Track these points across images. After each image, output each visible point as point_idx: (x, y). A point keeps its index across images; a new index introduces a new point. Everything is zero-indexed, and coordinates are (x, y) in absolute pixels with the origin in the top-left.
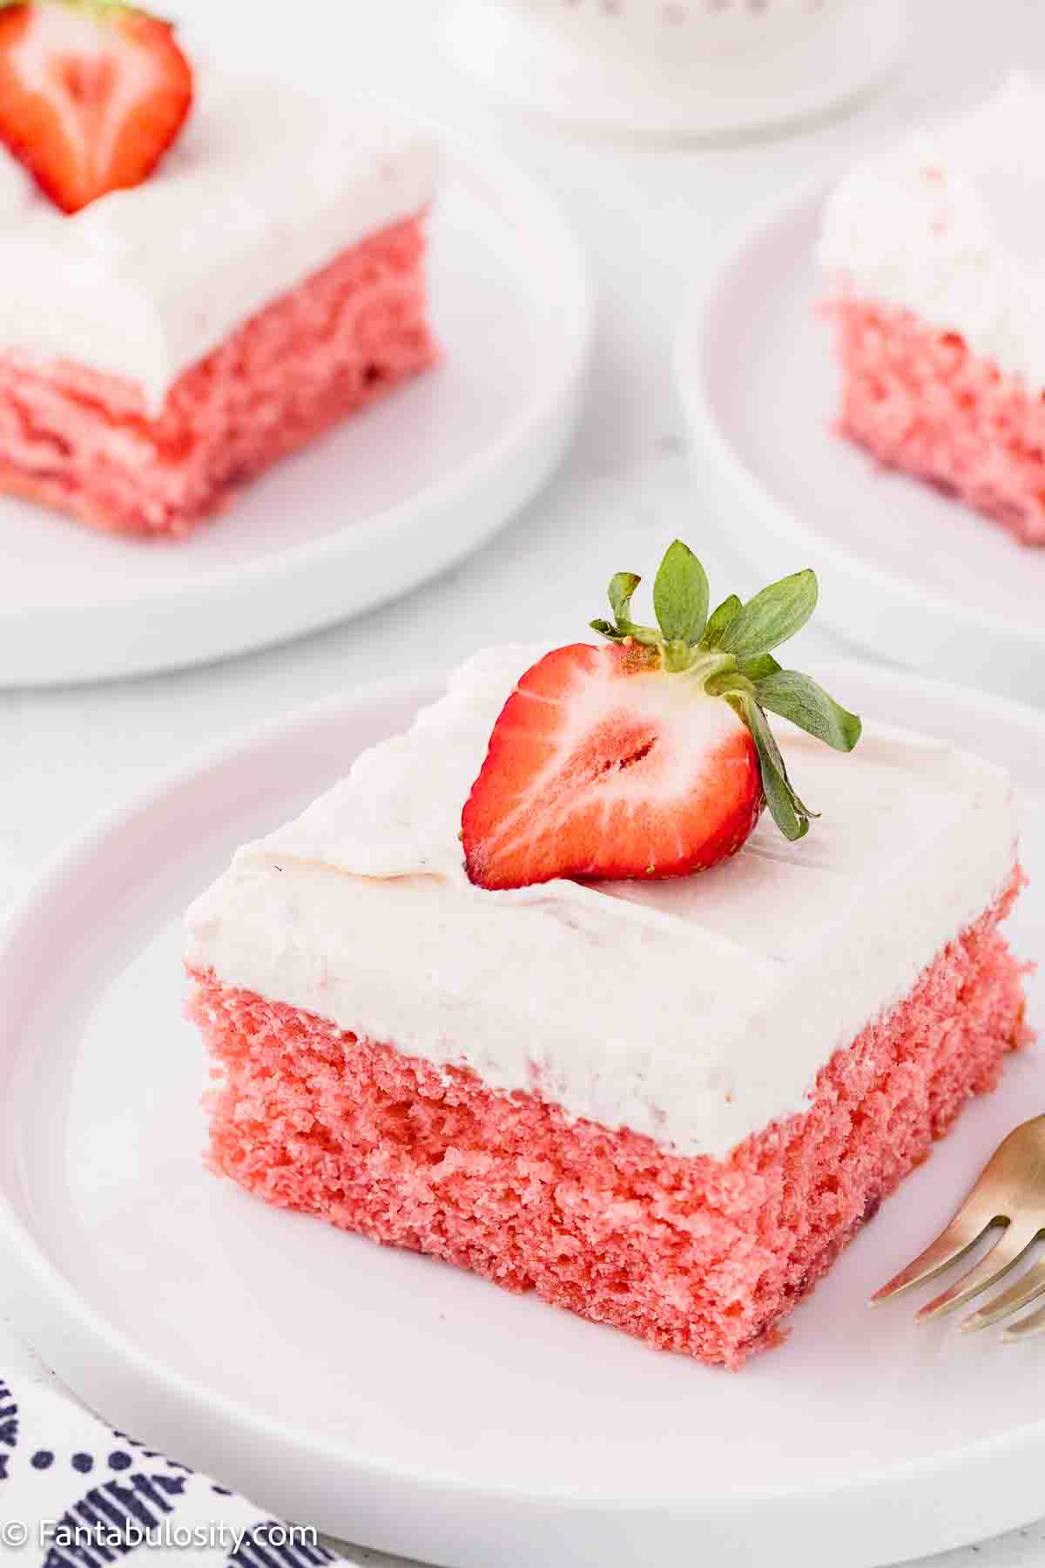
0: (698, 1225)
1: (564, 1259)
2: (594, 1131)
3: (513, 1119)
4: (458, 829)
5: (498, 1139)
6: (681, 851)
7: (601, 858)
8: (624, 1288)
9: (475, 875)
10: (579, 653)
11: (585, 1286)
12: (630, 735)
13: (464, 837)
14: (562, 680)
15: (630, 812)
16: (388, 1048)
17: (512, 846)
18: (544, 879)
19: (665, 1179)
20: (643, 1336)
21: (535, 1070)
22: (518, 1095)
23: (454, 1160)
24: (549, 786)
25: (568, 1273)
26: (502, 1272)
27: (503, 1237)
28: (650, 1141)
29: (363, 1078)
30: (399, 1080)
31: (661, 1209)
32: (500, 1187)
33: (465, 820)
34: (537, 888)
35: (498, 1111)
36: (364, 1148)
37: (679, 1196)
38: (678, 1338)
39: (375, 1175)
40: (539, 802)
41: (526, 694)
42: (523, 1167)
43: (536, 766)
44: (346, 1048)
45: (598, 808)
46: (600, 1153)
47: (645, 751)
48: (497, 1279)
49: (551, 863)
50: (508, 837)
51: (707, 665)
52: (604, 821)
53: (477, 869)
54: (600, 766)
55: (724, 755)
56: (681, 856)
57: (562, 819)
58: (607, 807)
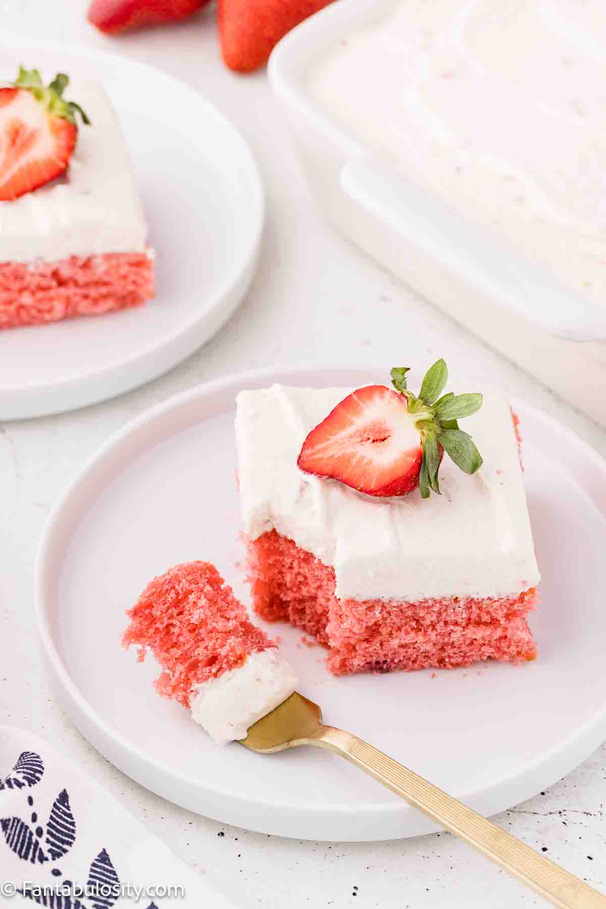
4: (304, 440)
6: (373, 486)
9: (300, 462)
10: (382, 389)
12: (381, 431)
13: (304, 444)
14: (370, 398)
15: (365, 461)
17: (317, 456)
24: (342, 439)
33: (308, 438)
40: (336, 443)
41: (355, 397)
43: (343, 427)
45: (354, 455)
47: (383, 440)
50: (319, 451)
51: (421, 415)
52: (354, 461)
53: (301, 459)
54: (365, 438)
55: (408, 454)
57: (340, 454)
58: (358, 456)
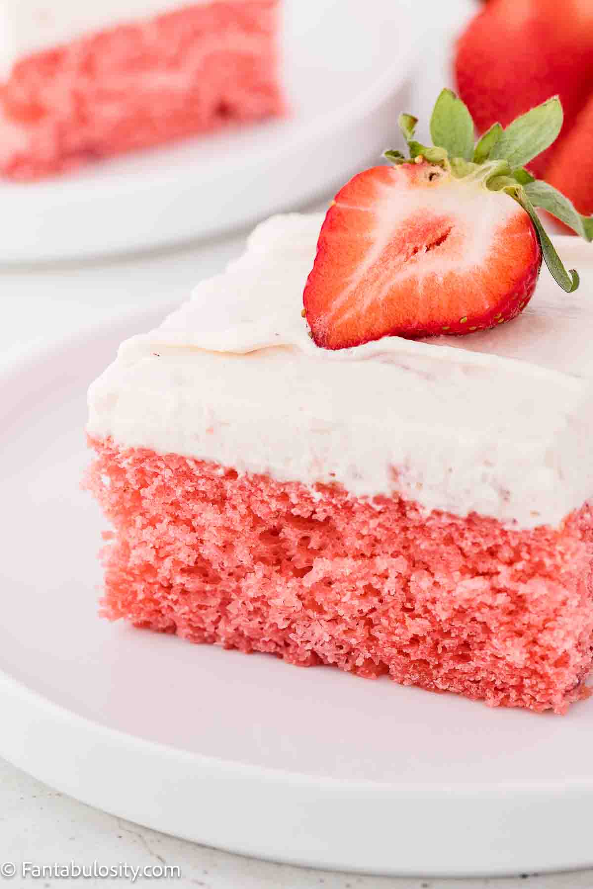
0: (535, 589)
1: (415, 640)
2: (445, 520)
3: (373, 523)
4: (302, 307)
5: (358, 544)
6: (486, 304)
7: (421, 317)
8: (465, 658)
9: (319, 340)
11: (434, 661)
12: (429, 228)
13: (307, 314)
14: (370, 194)
15: (440, 279)
16: (264, 478)
17: (347, 316)
18: (376, 337)
19: (506, 553)
20: (482, 698)
21: (395, 473)
22: (379, 499)
23: (322, 567)
24: (371, 269)
25: (417, 654)
26: (359, 662)
27: (361, 631)
28: (494, 521)
29: (242, 509)
30: (274, 505)
31: (504, 579)
32: (360, 584)
33: (305, 302)
34: (372, 346)
35: (360, 517)
36: (238, 574)
37: (519, 566)
38: (513, 694)
39: (251, 594)
40: (363, 282)
41: (342, 206)
42: (382, 563)
43: (358, 256)
44: (228, 485)
45: (413, 281)
46: (449, 540)
47: (443, 238)
48: (355, 670)
49: (381, 324)
50: (342, 310)
51: (485, 170)
52: (420, 290)
53: (320, 336)
54: (411, 251)
55: (509, 231)
56: (487, 307)
57: (385, 291)
58: (421, 280)
